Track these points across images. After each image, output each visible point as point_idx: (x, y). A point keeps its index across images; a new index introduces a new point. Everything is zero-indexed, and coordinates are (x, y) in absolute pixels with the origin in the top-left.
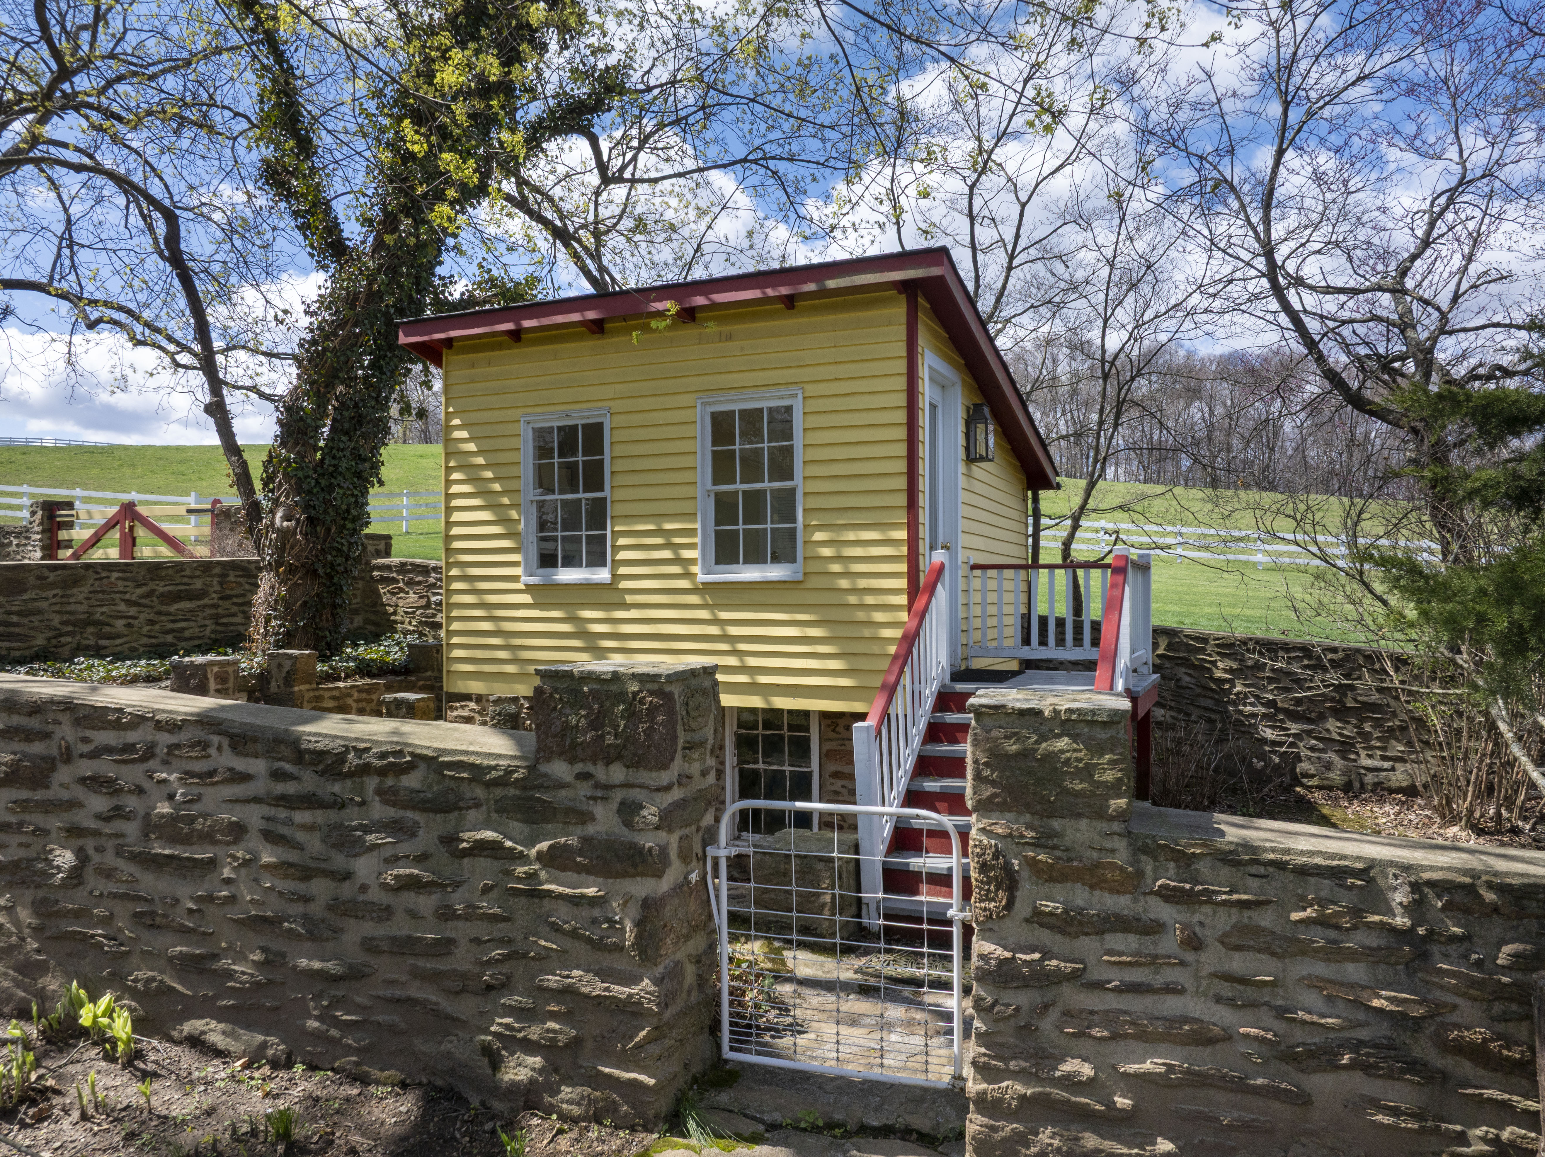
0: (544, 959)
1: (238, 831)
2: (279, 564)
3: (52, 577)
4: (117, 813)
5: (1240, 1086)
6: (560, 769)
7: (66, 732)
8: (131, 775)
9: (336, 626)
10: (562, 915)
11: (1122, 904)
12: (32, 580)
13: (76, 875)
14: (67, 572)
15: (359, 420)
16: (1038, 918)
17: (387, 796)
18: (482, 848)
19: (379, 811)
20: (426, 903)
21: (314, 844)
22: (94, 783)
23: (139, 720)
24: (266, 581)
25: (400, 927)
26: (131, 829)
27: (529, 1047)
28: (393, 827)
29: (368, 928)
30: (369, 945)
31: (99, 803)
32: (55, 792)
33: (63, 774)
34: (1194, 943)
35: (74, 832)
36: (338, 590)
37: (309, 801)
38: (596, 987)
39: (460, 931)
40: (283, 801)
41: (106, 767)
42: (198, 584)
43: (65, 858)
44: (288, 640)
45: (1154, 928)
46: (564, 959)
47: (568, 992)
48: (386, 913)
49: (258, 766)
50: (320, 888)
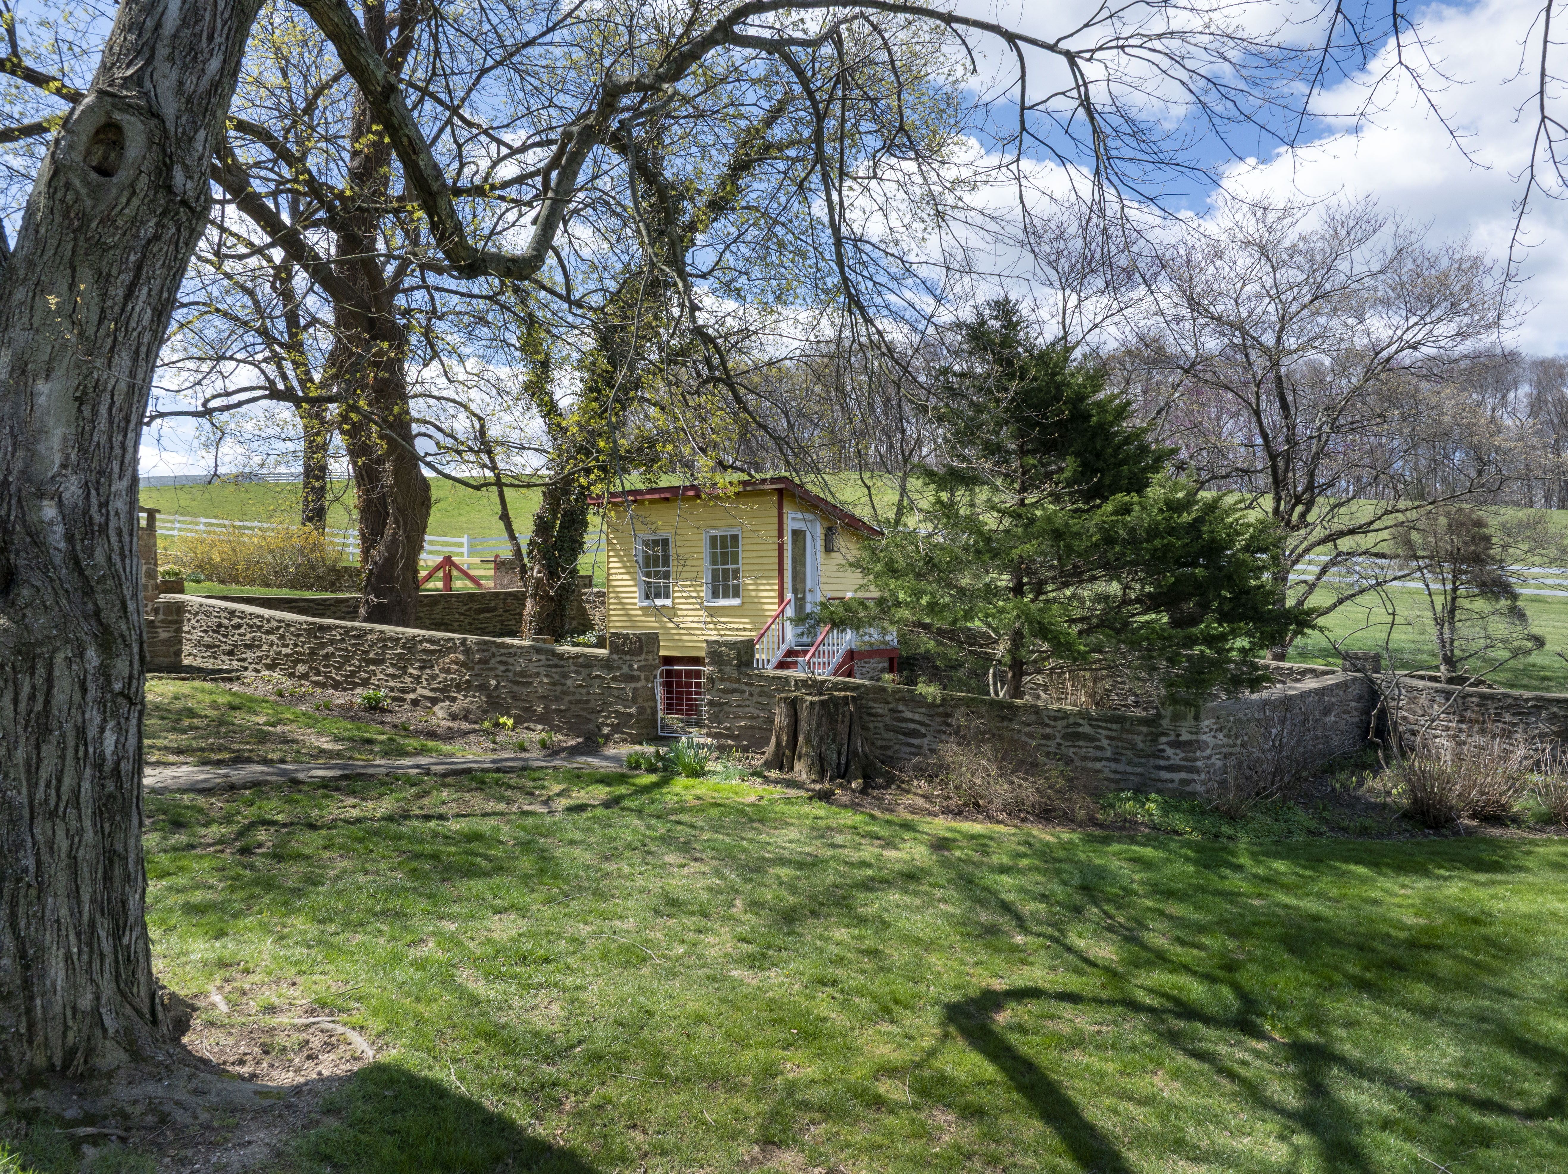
0: (612, 704)
1: (538, 674)
2: (536, 595)
4: (507, 671)
5: (760, 728)
6: (615, 657)
7: (494, 649)
8: (511, 660)
9: (563, 626)
10: (616, 692)
11: (736, 686)
13: (497, 687)
15: (573, 521)
16: (719, 690)
17: (575, 664)
18: (597, 676)
19: (573, 668)
20: (584, 691)
21: (557, 677)
22: (500, 662)
23: (513, 646)
24: (529, 604)
25: (578, 697)
26: (511, 675)
27: (608, 725)
28: (576, 672)
29: (570, 698)
30: (570, 702)
31: (502, 668)
32: (491, 665)
33: (493, 661)
34: (751, 695)
35: (497, 676)
36: (564, 609)
37: (556, 666)
38: (623, 710)
39: (592, 697)
40: (549, 666)
41: (503, 658)
42: (493, 604)
43: (493, 682)
44: (540, 632)
45: (743, 692)
46: (616, 704)
47: (616, 711)
48: (574, 694)
49: (543, 657)
50: (558, 688)
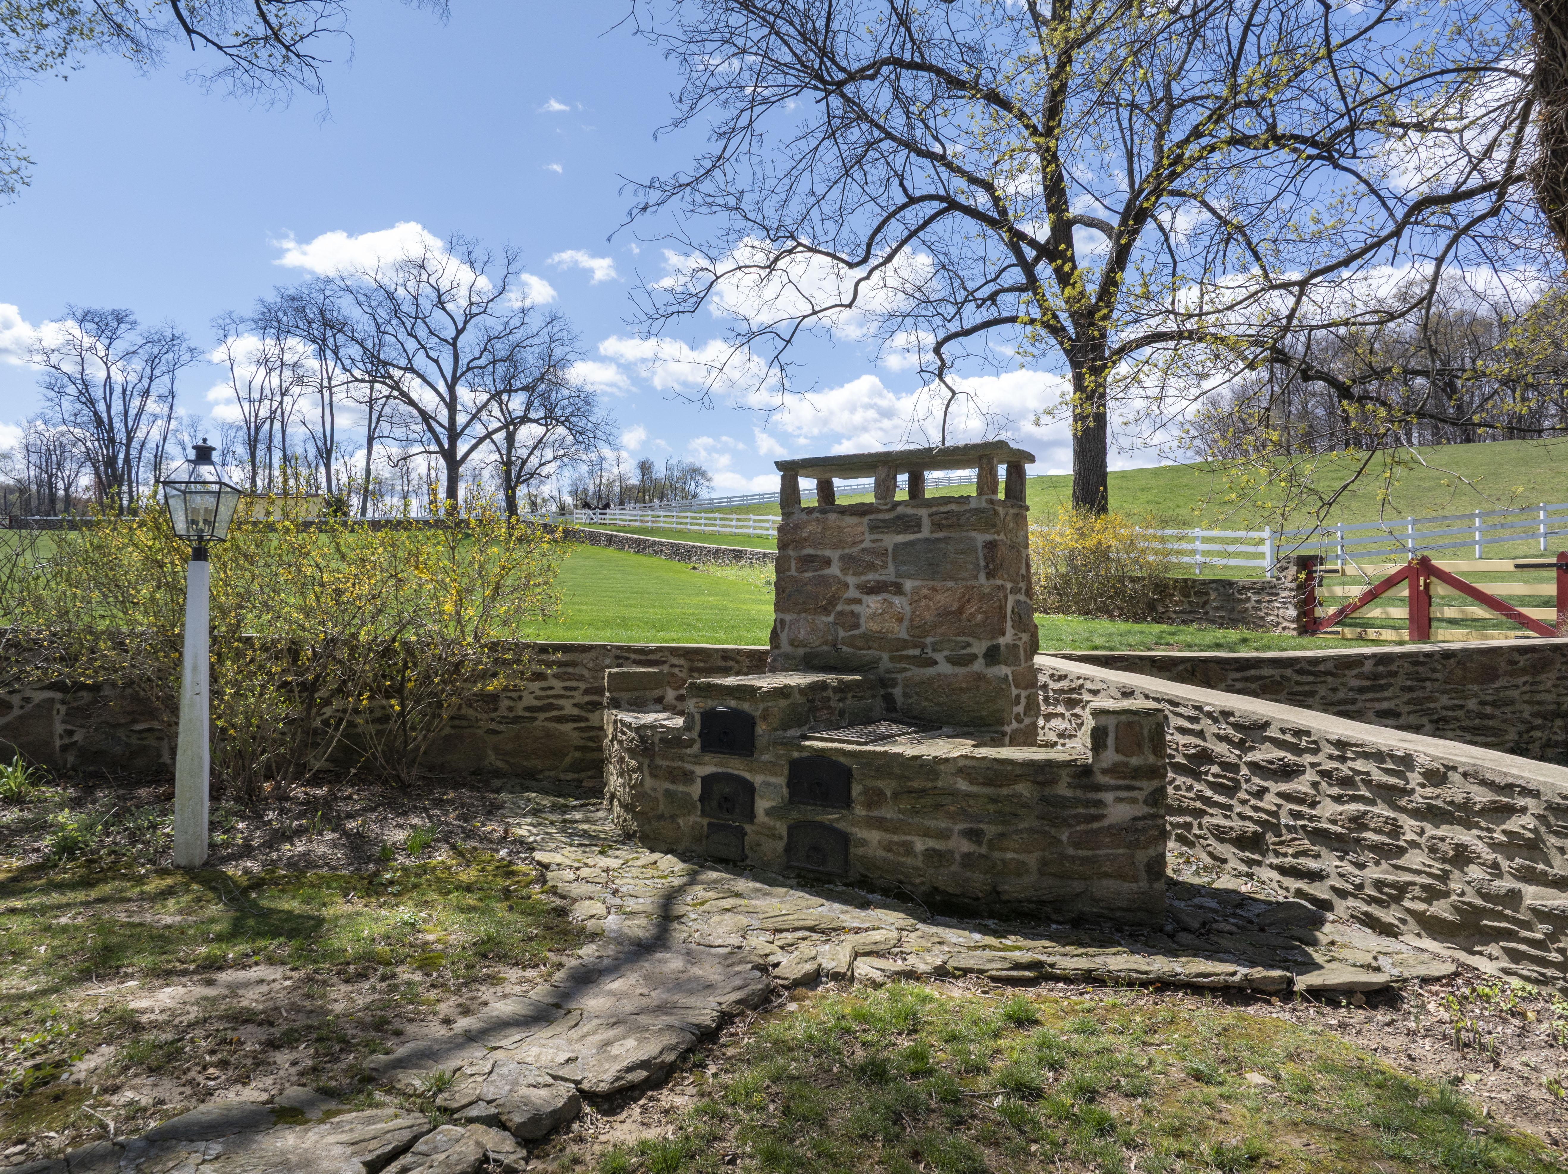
3: (1522, 661)
12: (1503, 666)
14: (1536, 656)
